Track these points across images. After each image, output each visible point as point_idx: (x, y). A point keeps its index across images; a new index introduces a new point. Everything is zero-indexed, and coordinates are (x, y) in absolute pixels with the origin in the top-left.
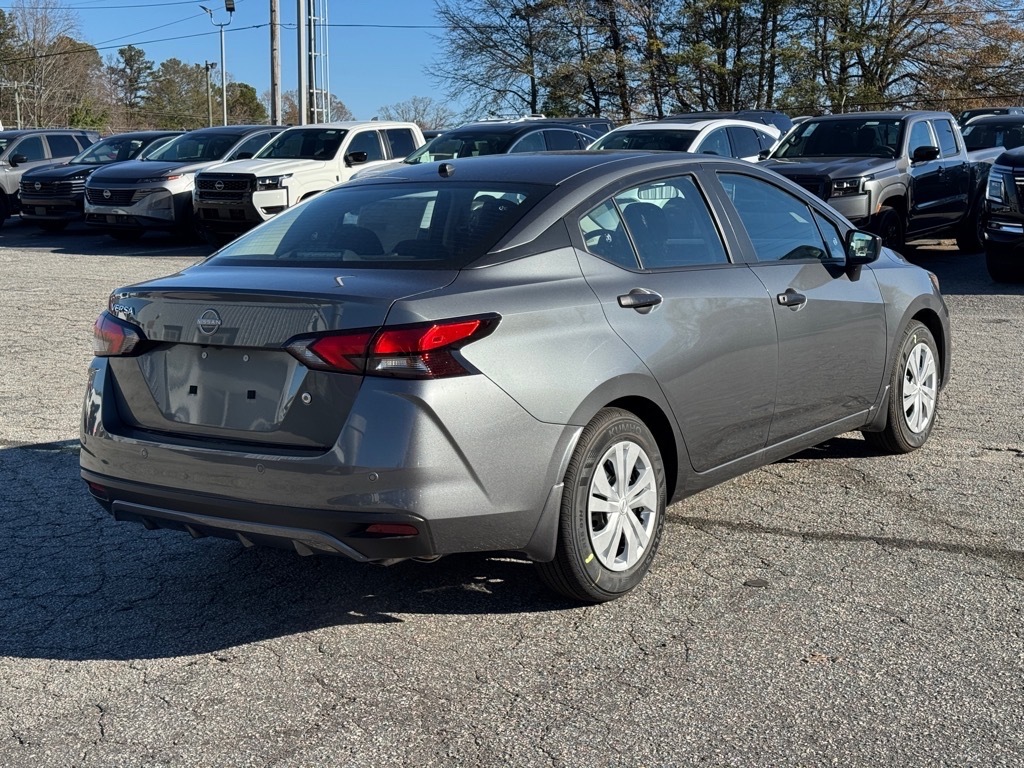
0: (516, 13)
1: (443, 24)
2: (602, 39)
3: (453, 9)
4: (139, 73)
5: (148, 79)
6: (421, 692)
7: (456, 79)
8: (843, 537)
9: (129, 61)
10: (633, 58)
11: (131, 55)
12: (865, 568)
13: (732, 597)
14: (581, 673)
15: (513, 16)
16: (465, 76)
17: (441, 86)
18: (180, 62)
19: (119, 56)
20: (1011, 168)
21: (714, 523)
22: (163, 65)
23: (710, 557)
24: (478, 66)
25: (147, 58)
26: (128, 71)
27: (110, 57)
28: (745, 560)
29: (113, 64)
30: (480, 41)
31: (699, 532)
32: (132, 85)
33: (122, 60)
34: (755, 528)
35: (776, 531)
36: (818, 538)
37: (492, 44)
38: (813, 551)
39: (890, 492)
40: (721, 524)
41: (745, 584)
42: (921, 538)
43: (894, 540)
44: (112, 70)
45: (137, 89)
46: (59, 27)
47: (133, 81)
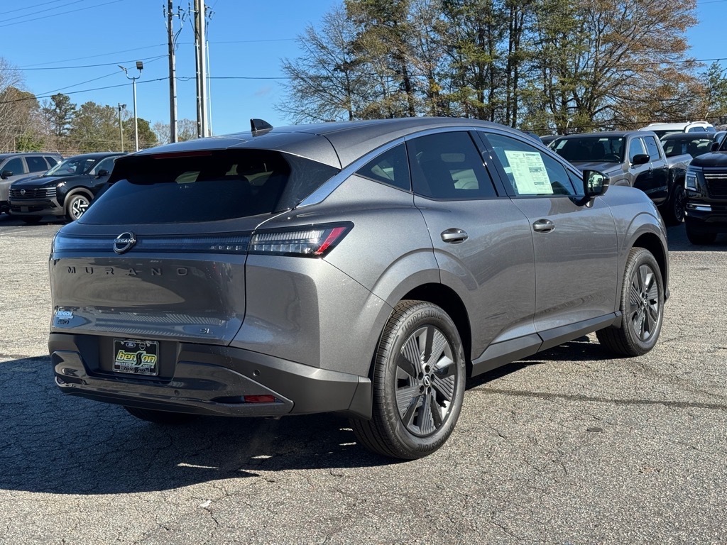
0: (338, 68)
1: (287, 76)
2: (397, 85)
3: (294, 65)
4: (66, 112)
5: (72, 116)
6: (405, 495)
7: (297, 113)
8: (641, 402)
9: (59, 105)
10: (419, 97)
11: (60, 100)
12: (661, 419)
13: (582, 438)
14: (503, 483)
15: (335, 70)
16: (302, 111)
17: (287, 118)
18: (95, 104)
19: (51, 100)
20: (701, 168)
21: (555, 396)
22: (82, 106)
23: (559, 416)
24: (313, 103)
25: (71, 102)
26: (58, 111)
27: (45, 102)
28: (583, 417)
29: (47, 106)
30: (313, 87)
31: (548, 401)
32: (61, 120)
33: (53, 103)
34: (582, 398)
35: (597, 399)
36: (625, 403)
37: (321, 89)
38: (625, 410)
39: (663, 375)
40: (559, 396)
41: (588, 430)
42: (691, 401)
43: (675, 403)
44: (47, 111)
45: (64, 124)
46: (9, 81)
47: (62, 118)
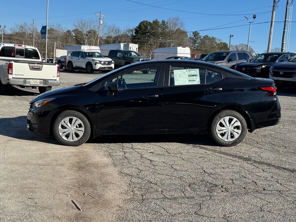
4: (197, 39)
5: (199, 41)
11: (196, 34)
18: (208, 36)
25: (200, 35)
26: (194, 38)
27: (190, 35)
32: (195, 42)
33: (193, 35)
44: (190, 38)
45: (196, 43)
46: (179, 26)
47: (195, 41)
